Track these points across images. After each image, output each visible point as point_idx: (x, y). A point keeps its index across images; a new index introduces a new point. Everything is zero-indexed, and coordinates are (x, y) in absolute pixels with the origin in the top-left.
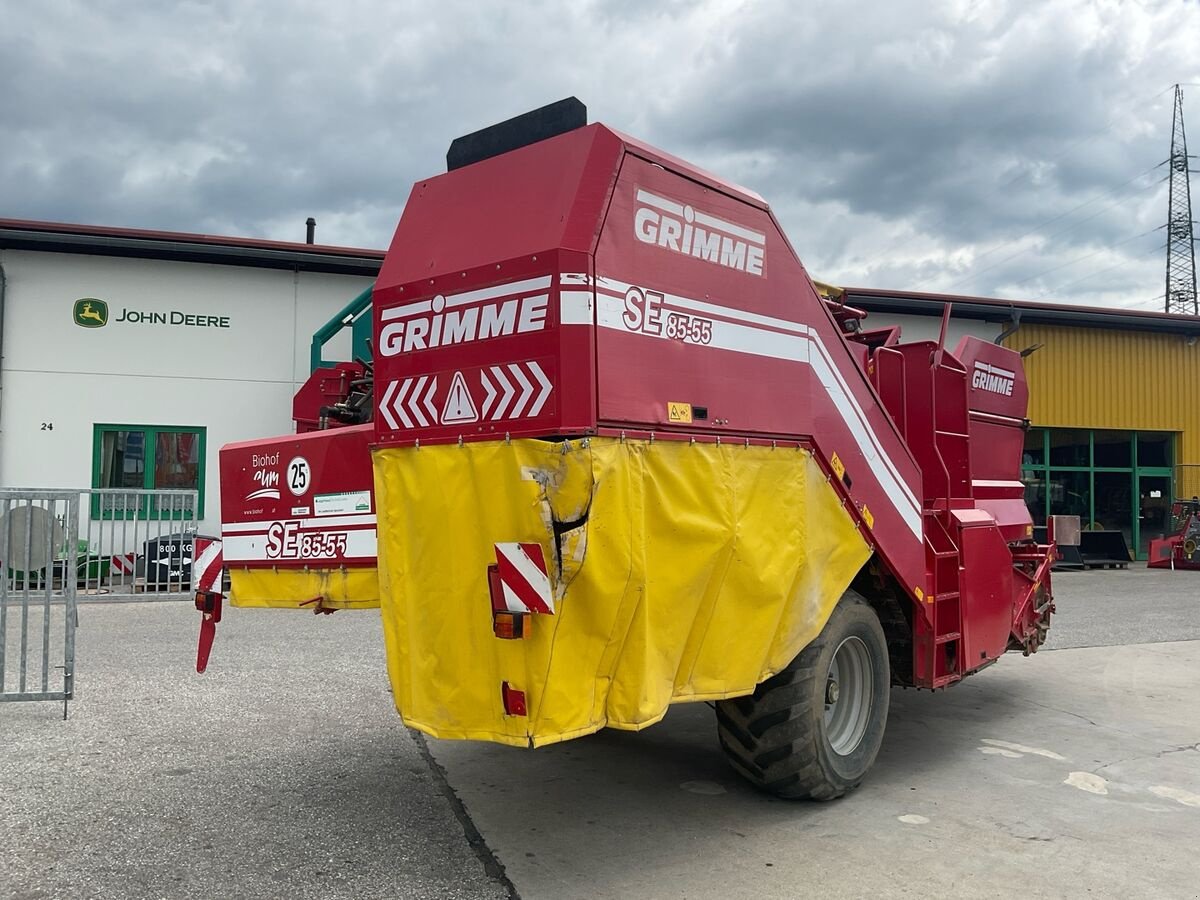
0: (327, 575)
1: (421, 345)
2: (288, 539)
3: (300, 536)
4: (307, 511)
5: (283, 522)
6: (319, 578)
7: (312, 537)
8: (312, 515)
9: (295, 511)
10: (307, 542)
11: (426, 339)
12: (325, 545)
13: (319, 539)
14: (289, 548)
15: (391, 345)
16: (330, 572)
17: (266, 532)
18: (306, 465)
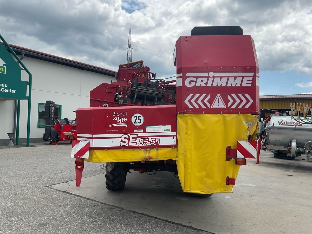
0: (149, 150)
1: (203, 85)
2: (131, 139)
3: (138, 139)
4: (142, 131)
5: (129, 134)
6: (145, 151)
7: (144, 139)
8: (144, 132)
9: (135, 131)
10: (142, 141)
11: (206, 84)
12: (150, 141)
13: (147, 139)
14: (132, 142)
15: (190, 83)
16: (150, 150)
17: (120, 137)
18: (142, 116)
